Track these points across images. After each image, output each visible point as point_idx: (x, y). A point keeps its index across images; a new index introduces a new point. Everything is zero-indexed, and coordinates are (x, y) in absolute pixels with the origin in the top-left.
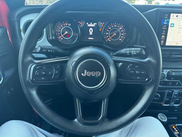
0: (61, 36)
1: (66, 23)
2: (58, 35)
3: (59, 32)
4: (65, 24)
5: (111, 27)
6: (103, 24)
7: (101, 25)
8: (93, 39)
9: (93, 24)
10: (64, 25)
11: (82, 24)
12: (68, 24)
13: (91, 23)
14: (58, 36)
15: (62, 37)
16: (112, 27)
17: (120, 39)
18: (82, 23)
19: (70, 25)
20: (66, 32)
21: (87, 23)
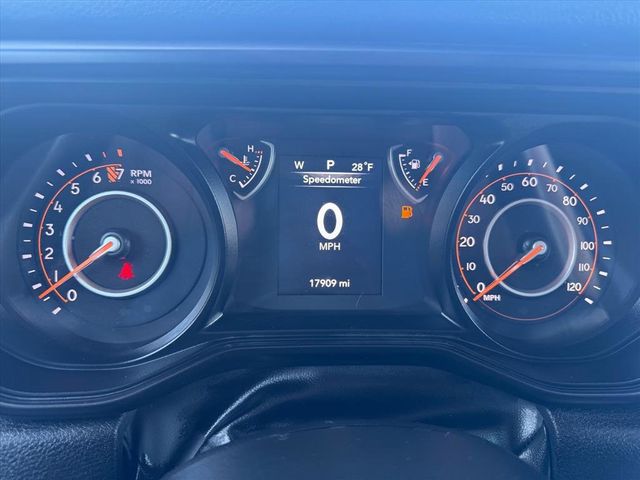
0: (64, 271)
1: (113, 159)
2: (35, 261)
3: (47, 241)
4: (103, 173)
5: (496, 190)
6: (430, 168)
7: (416, 175)
8: (346, 284)
9: (343, 166)
10: (97, 178)
11: (259, 168)
12: (133, 173)
13: (330, 163)
14: (40, 278)
15: (73, 283)
16: (507, 187)
17: (574, 287)
18: (252, 157)
19: (144, 176)
20: (111, 243)
21: (299, 165)
